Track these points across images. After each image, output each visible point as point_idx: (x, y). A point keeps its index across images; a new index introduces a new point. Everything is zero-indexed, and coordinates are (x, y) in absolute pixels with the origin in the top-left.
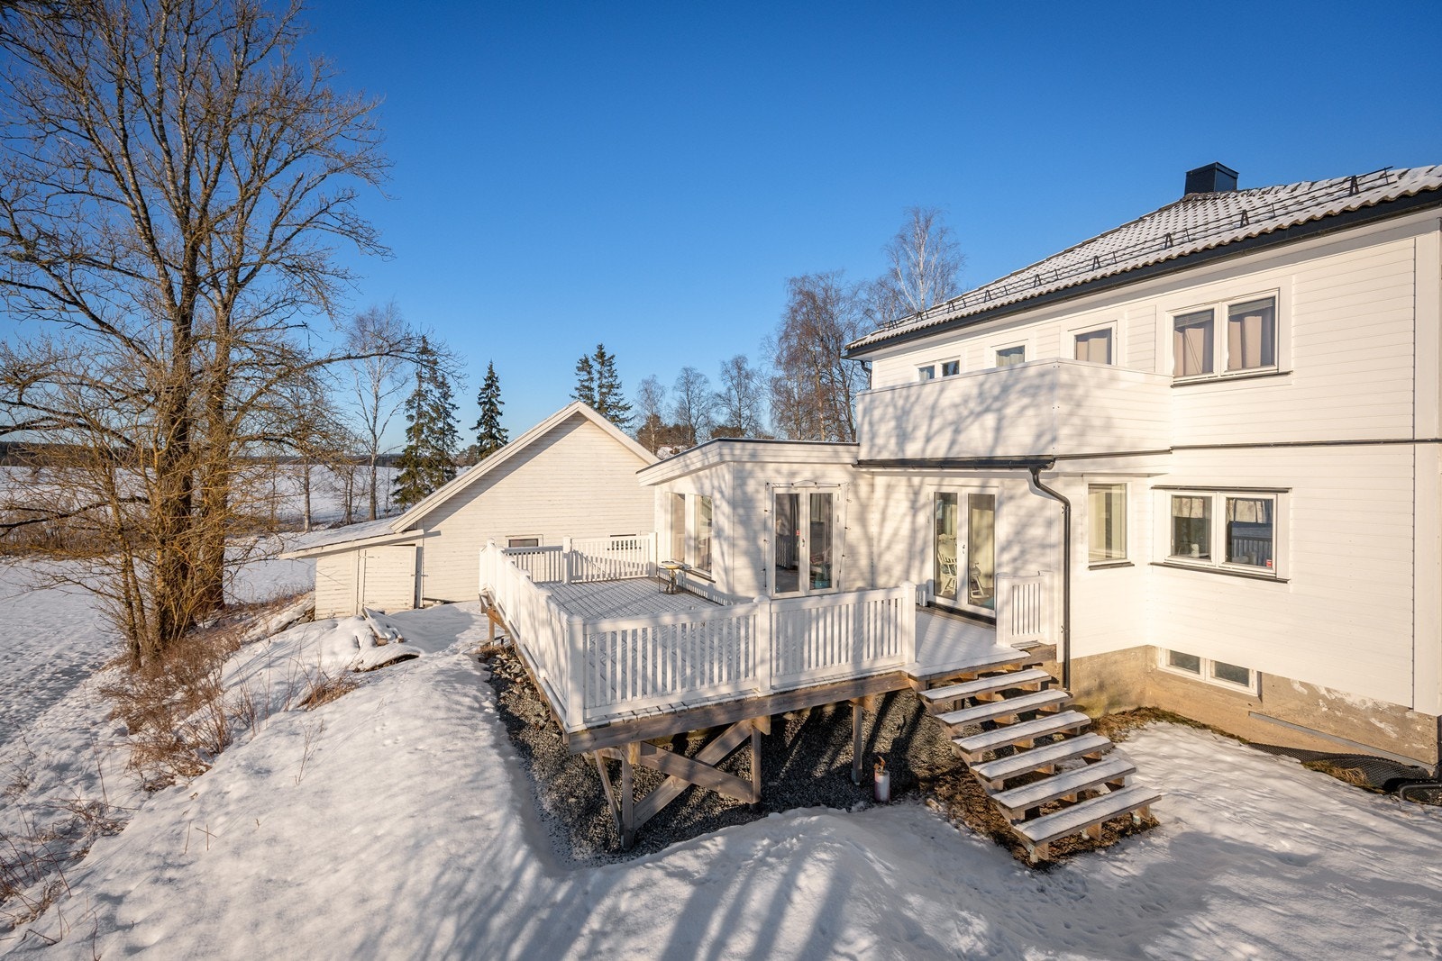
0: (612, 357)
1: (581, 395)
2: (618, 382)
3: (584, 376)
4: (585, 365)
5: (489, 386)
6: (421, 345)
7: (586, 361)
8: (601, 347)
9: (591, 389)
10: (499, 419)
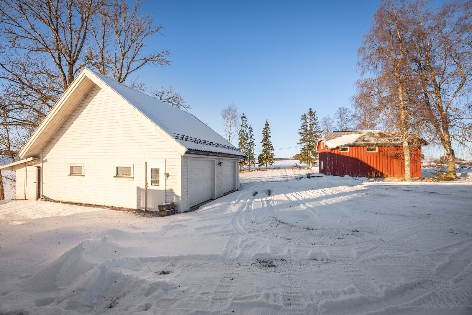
0: (315, 113)
1: (302, 128)
2: (317, 121)
3: (304, 121)
4: (304, 117)
5: (266, 128)
6: (242, 116)
7: (305, 115)
8: (310, 109)
9: (307, 126)
10: (269, 138)
